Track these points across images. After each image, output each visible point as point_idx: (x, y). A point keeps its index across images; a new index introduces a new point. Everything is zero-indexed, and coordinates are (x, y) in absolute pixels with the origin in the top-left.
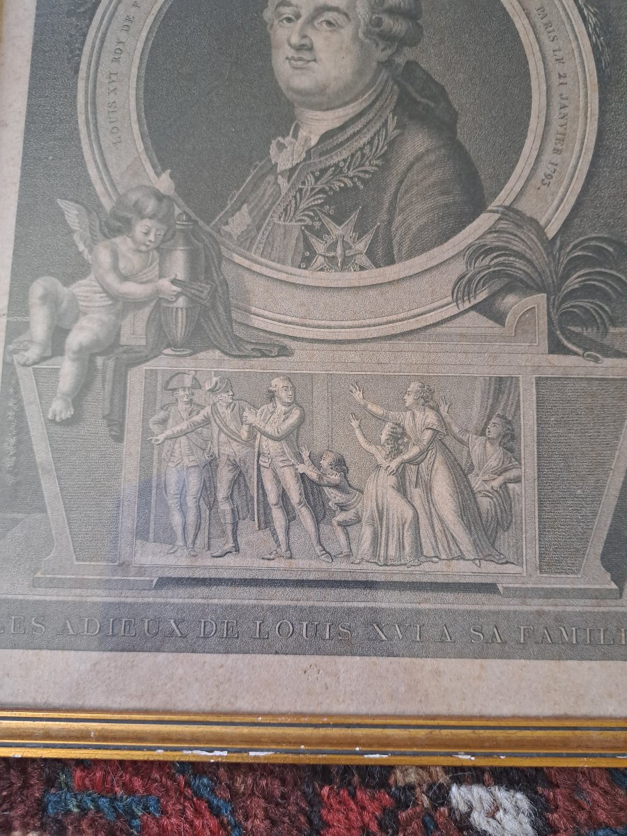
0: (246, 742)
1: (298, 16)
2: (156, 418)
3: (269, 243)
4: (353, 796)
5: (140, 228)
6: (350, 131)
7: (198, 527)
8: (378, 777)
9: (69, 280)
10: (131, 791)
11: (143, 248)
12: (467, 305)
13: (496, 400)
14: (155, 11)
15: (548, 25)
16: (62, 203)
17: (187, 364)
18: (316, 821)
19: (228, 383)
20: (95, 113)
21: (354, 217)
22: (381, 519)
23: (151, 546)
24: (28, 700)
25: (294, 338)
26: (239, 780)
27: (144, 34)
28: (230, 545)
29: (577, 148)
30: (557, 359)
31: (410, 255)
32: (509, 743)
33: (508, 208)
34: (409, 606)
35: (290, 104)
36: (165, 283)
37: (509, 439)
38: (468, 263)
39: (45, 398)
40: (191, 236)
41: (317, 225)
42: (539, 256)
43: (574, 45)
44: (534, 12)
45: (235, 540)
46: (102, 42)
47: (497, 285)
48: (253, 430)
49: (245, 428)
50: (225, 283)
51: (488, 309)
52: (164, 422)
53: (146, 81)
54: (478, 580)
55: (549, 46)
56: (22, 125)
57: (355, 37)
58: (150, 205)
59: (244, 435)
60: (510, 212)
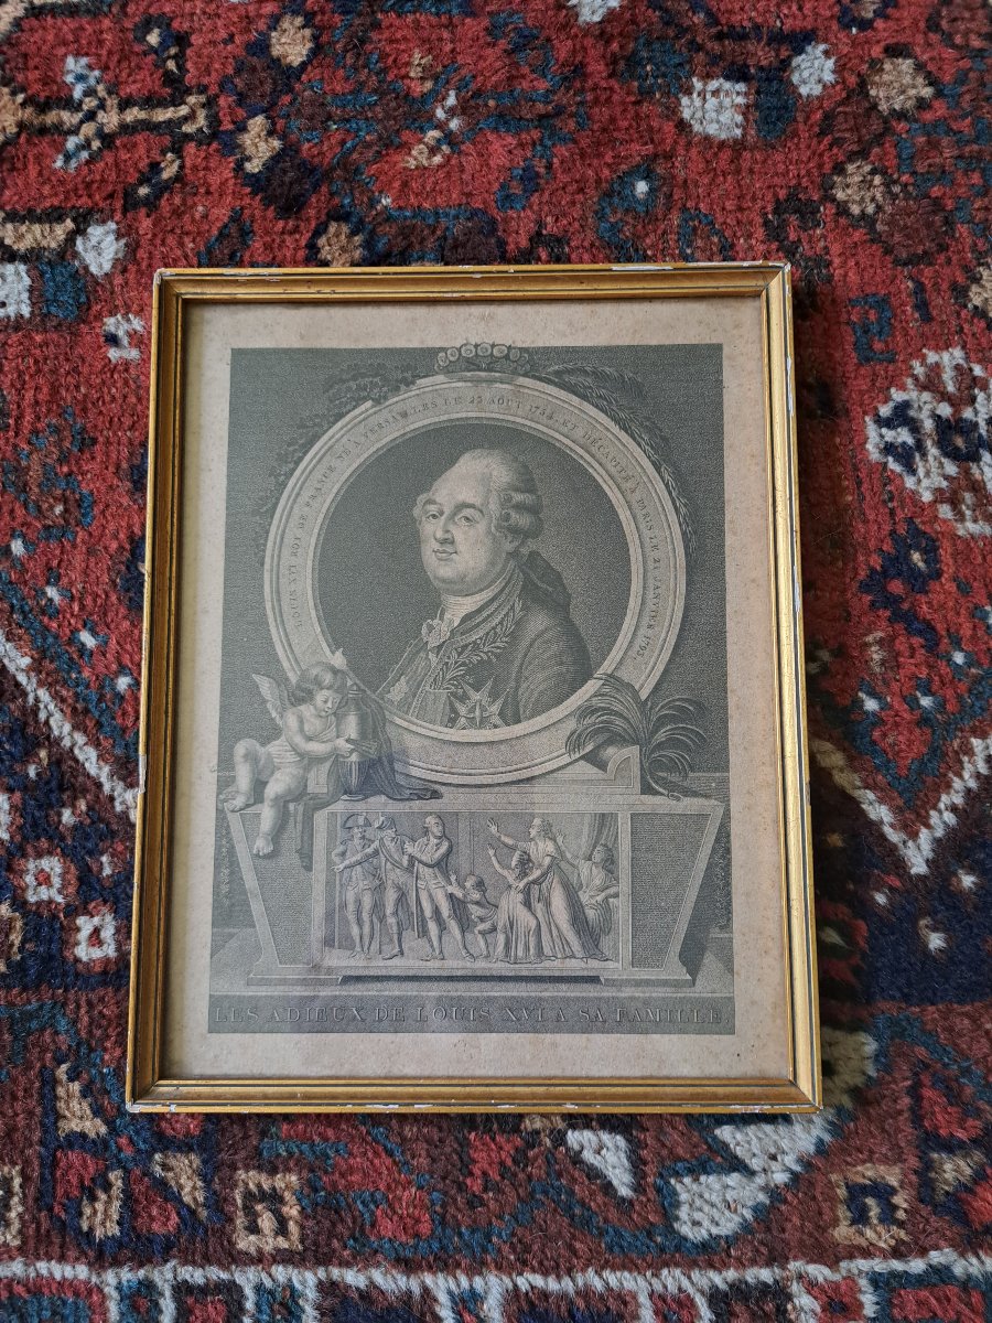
0: (412, 1098)
1: (442, 513)
2: (337, 851)
3: (423, 708)
4: (493, 1140)
5: (320, 697)
6: (485, 614)
7: (372, 938)
8: (512, 1123)
9: (265, 741)
10: (326, 1139)
11: (323, 714)
12: (577, 756)
13: (600, 832)
14: (324, 510)
15: (646, 516)
16: (256, 678)
17: (360, 807)
18: (465, 1158)
19: (392, 821)
20: (279, 600)
21: (489, 684)
22: (512, 928)
23: (336, 952)
24: (246, 1071)
25: (444, 784)
26: (407, 1129)
27: (316, 531)
28: (397, 949)
29: (666, 624)
30: (646, 798)
31: (532, 716)
32: (605, 1097)
33: (611, 676)
34: (533, 994)
35: (436, 590)
36: (341, 743)
37: (609, 864)
38: (578, 721)
39: (250, 837)
40: (360, 703)
41: (460, 691)
42: (634, 715)
43: (668, 533)
44: (635, 505)
45: (400, 946)
46: (282, 539)
47: (600, 739)
48: (412, 859)
49: (406, 857)
50: (389, 740)
51: (594, 759)
52: (343, 854)
53: (320, 573)
54: (585, 973)
55: (647, 533)
56: (220, 611)
57: (489, 532)
58: (328, 678)
59: (405, 863)
60: (611, 678)
